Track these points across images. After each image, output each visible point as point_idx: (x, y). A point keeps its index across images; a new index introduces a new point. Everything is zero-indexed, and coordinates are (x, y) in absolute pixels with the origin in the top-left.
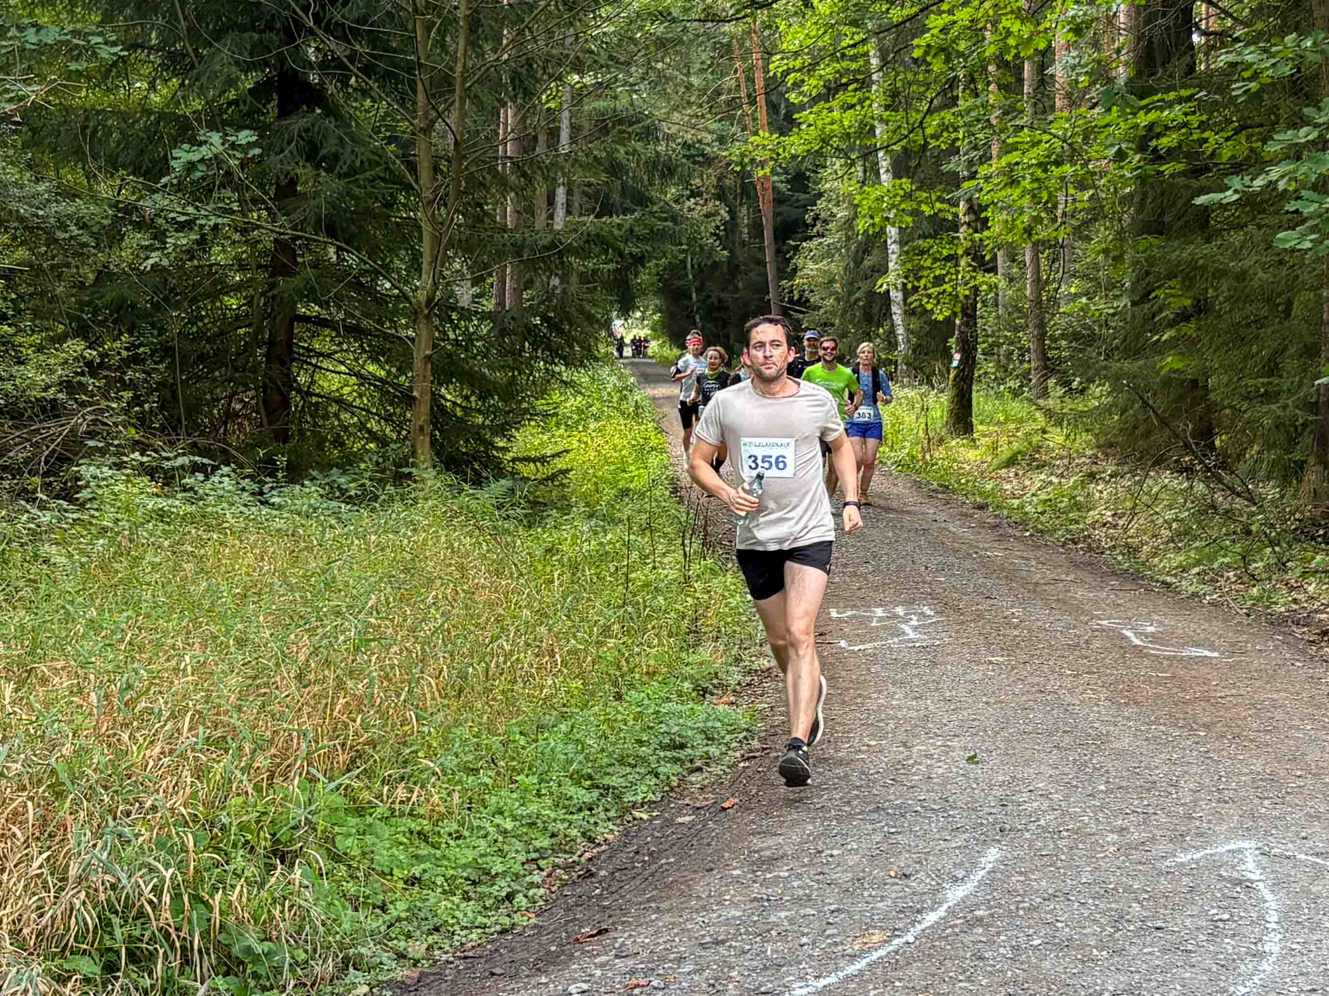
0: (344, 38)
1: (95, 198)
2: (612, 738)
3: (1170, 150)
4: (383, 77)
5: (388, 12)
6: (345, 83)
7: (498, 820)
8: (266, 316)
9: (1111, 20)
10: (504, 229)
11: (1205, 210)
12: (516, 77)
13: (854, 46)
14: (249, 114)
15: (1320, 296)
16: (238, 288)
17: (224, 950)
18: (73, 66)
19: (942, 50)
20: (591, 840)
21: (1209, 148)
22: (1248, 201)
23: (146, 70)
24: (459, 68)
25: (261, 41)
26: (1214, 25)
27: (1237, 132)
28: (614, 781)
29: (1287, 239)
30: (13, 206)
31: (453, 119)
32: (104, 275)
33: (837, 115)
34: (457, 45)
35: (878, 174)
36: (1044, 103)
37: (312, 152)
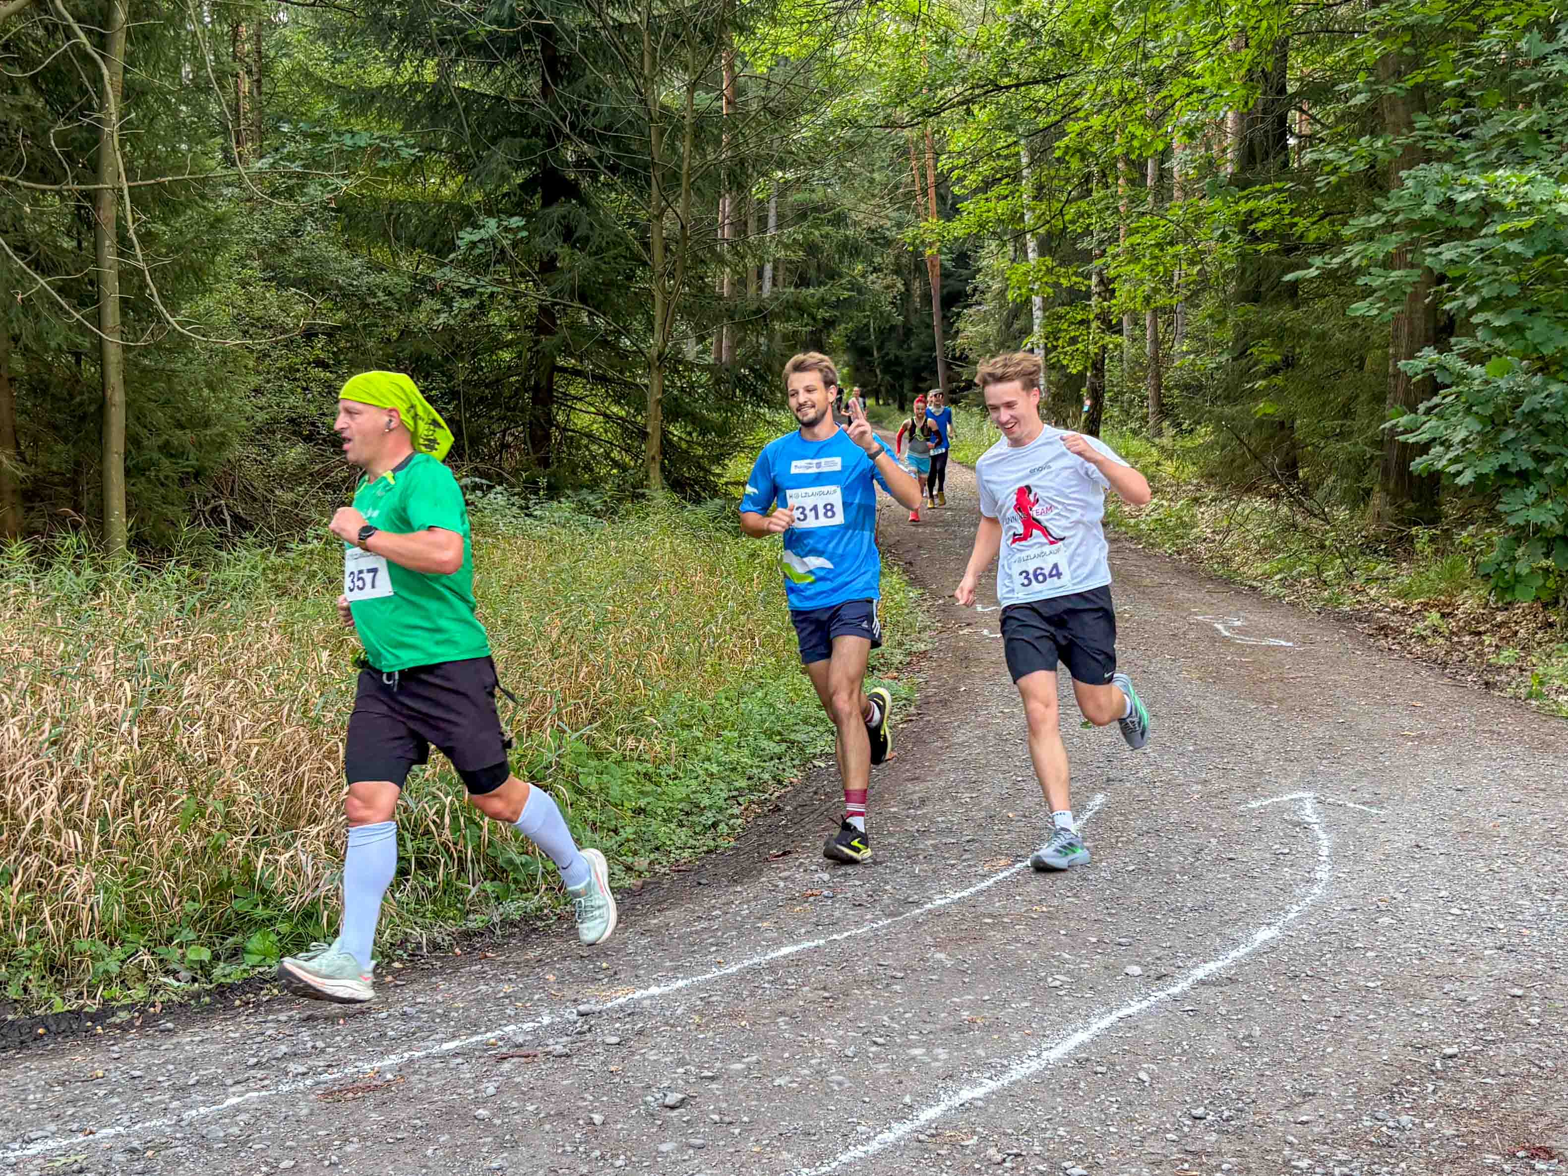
0: (593, 143)
1: (397, 271)
2: (798, 703)
3: (1266, 232)
4: (625, 174)
5: (629, 122)
6: (595, 178)
7: (707, 765)
8: (531, 367)
9: (1220, 124)
10: (720, 297)
11: (1295, 284)
12: (731, 174)
13: (1008, 146)
14: (519, 204)
15: (1387, 353)
16: (509, 345)
17: (492, 862)
18: (380, 164)
19: (1078, 151)
20: (780, 782)
21: (1297, 231)
22: (1328, 275)
23: (438, 168)
24: (685, 167)
25: (528, 145)
26: (1306, 130)
27: (1322, 218)
28: (799, 737)
29: (1359, 308)
30: (333, 277)
31: (679, 209)
32: (405, 333)
33: (992, 205)
34: (684, 147)
35: (1026, 253)
36: (1163, 193)
37: (568, 234)
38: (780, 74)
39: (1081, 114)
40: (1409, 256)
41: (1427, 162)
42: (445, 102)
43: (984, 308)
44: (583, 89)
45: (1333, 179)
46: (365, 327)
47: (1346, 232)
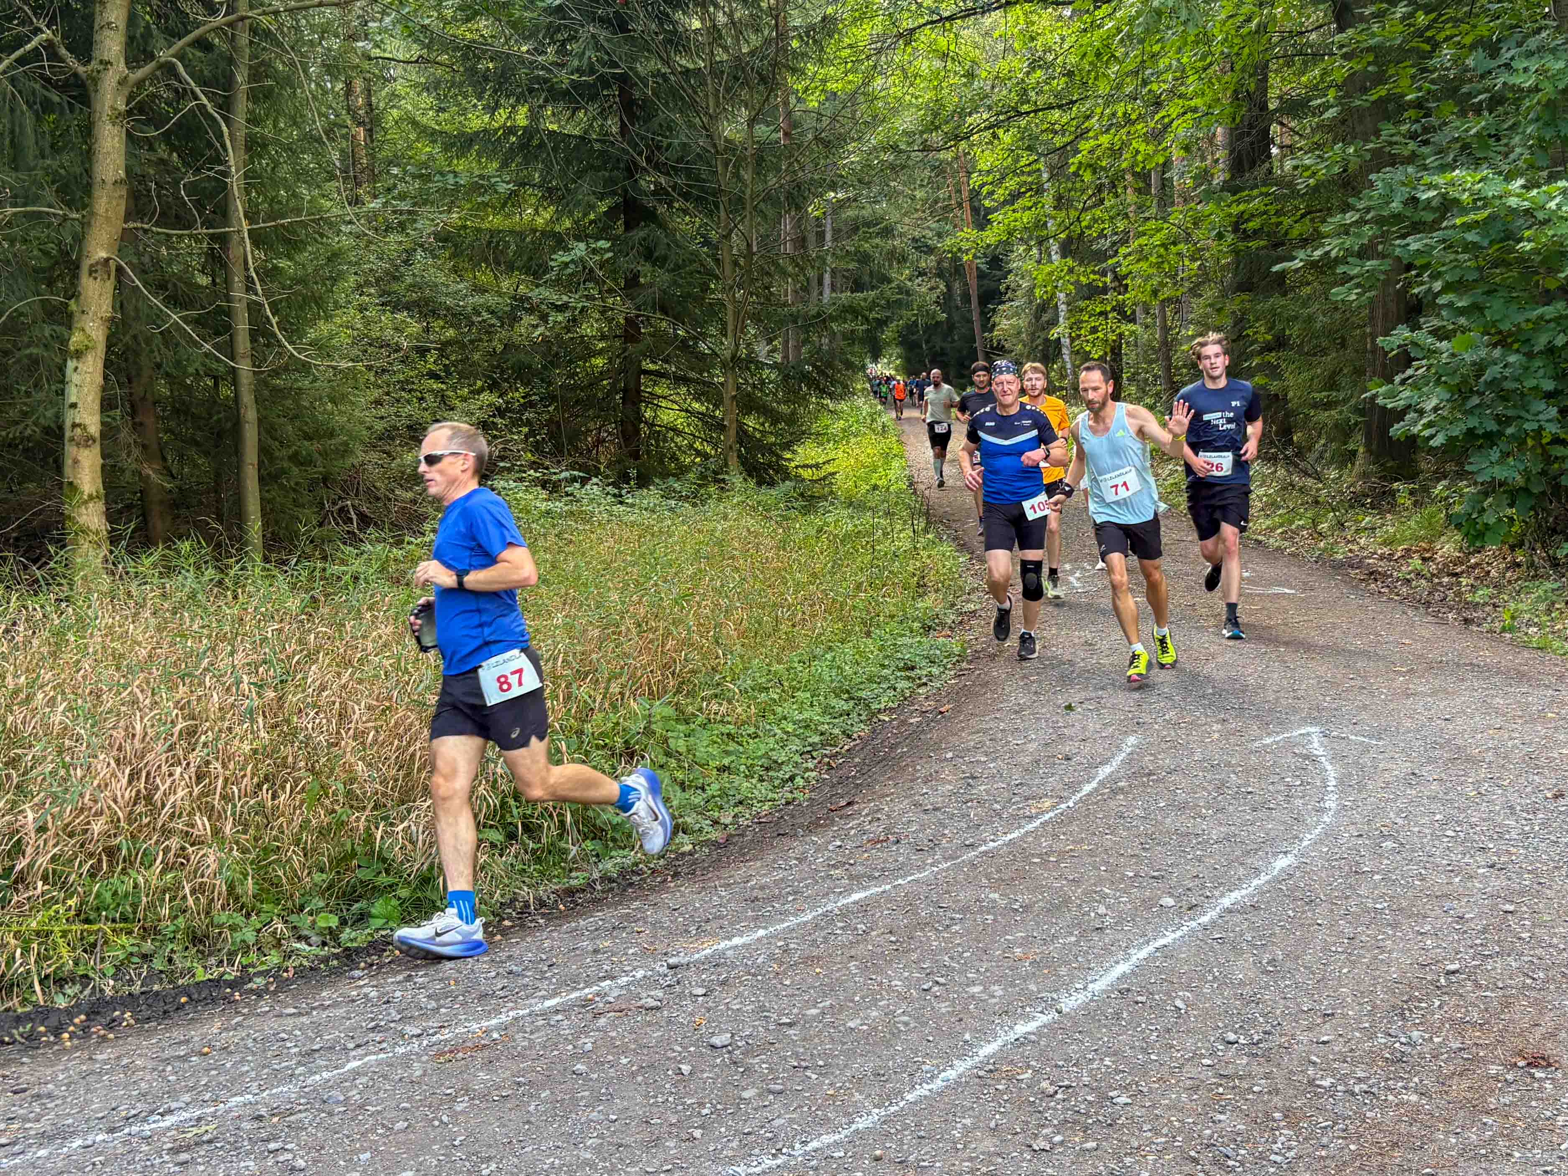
0: (668, 174)
1: (499, 293)
2: (863, 664)
3: (1255, 232)
4: (696, 200)
5: (698, 154)
6: (670, 205)
8: (620, 371)
9: (1212, 139)
10: (785, 304)
11: (1282, 274)
12: (790, 197)
13: (1030, 164)
14: (604, 229)
15: (1366, 332)
18: (479, 200)
19: (1091, 166)
21: (1283, 229)
22: (1312, 265)
23: (533, 200)
24: (748, 191)
25: (610, 177)
26: (1287, 141)
27: (1303, 216)
28: (865, 694)
29: (1338, 293)
30: (441, 299)
31: (745, 229)
33: (1018, 215)
34: (747, 175)
35: (1050, 255)
36: (1165, 201)
37: (649, 254)
38: (829, 109)
39: (1091, 134)
40: (1380, 247)
41: (1393, 165)
42: (535, 142)
43: (1015, 304)
44: (656, 127)
45: (1311, 181)
46: (472, 342)
47: (1325, 229)
